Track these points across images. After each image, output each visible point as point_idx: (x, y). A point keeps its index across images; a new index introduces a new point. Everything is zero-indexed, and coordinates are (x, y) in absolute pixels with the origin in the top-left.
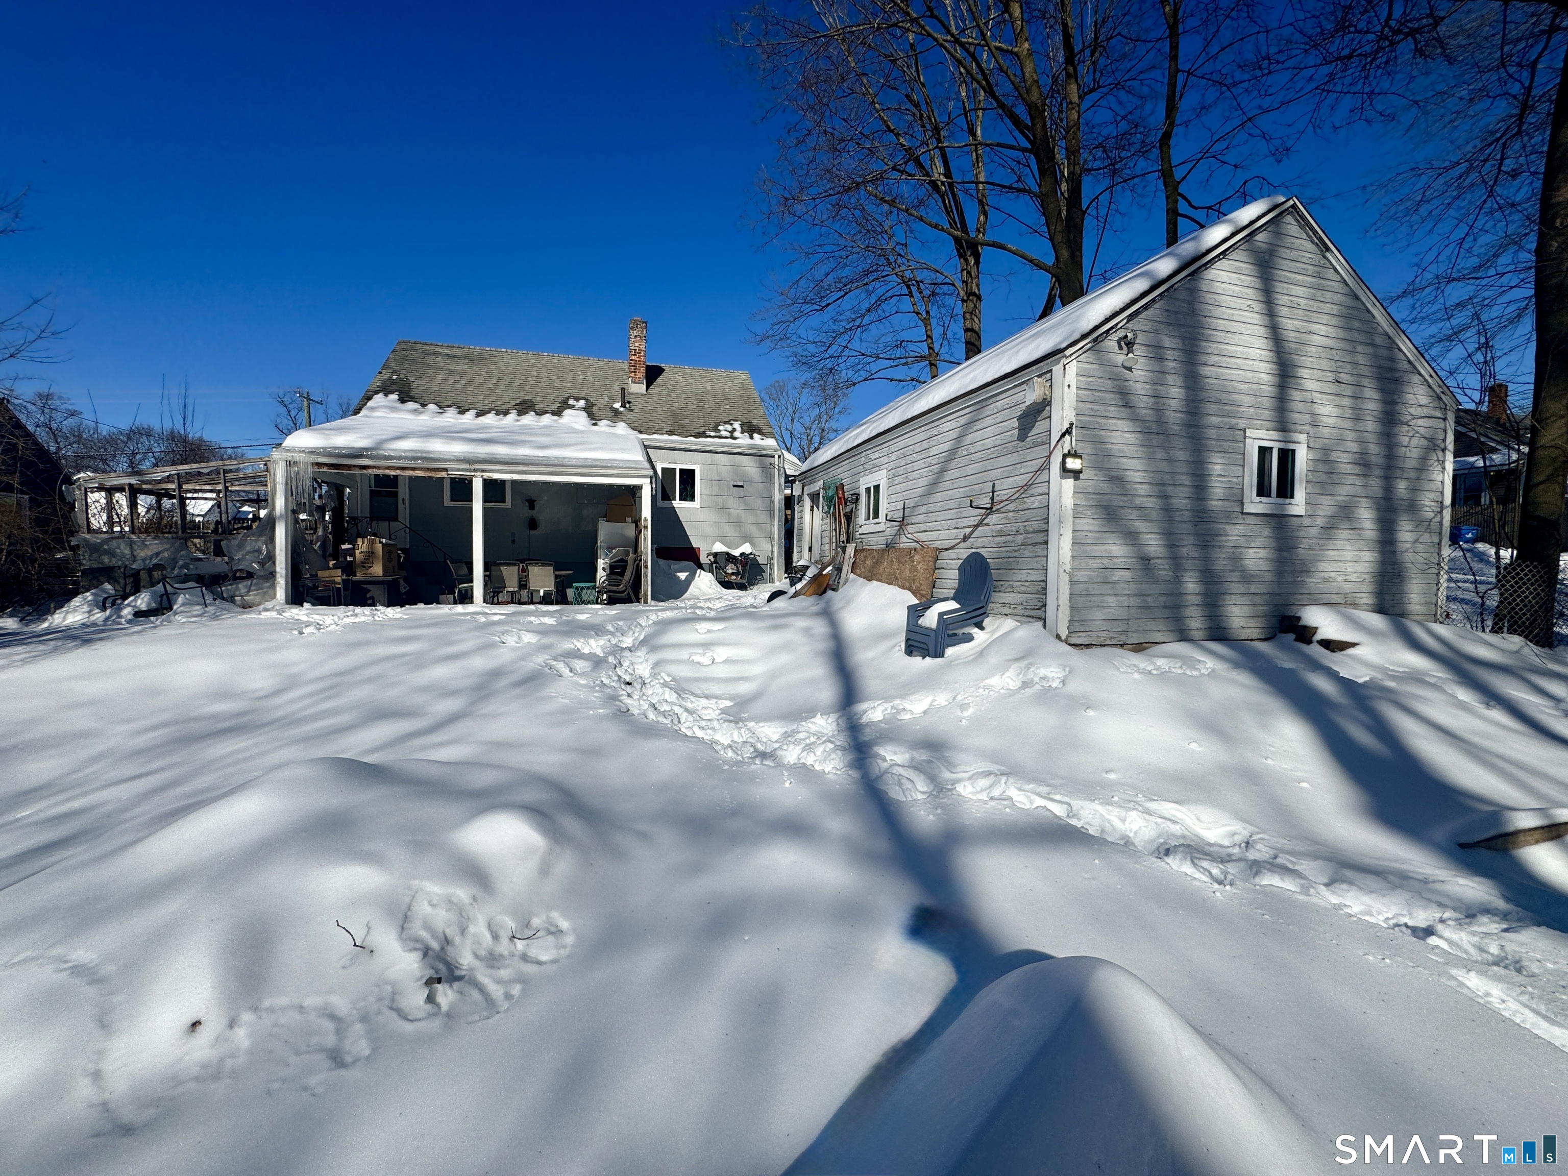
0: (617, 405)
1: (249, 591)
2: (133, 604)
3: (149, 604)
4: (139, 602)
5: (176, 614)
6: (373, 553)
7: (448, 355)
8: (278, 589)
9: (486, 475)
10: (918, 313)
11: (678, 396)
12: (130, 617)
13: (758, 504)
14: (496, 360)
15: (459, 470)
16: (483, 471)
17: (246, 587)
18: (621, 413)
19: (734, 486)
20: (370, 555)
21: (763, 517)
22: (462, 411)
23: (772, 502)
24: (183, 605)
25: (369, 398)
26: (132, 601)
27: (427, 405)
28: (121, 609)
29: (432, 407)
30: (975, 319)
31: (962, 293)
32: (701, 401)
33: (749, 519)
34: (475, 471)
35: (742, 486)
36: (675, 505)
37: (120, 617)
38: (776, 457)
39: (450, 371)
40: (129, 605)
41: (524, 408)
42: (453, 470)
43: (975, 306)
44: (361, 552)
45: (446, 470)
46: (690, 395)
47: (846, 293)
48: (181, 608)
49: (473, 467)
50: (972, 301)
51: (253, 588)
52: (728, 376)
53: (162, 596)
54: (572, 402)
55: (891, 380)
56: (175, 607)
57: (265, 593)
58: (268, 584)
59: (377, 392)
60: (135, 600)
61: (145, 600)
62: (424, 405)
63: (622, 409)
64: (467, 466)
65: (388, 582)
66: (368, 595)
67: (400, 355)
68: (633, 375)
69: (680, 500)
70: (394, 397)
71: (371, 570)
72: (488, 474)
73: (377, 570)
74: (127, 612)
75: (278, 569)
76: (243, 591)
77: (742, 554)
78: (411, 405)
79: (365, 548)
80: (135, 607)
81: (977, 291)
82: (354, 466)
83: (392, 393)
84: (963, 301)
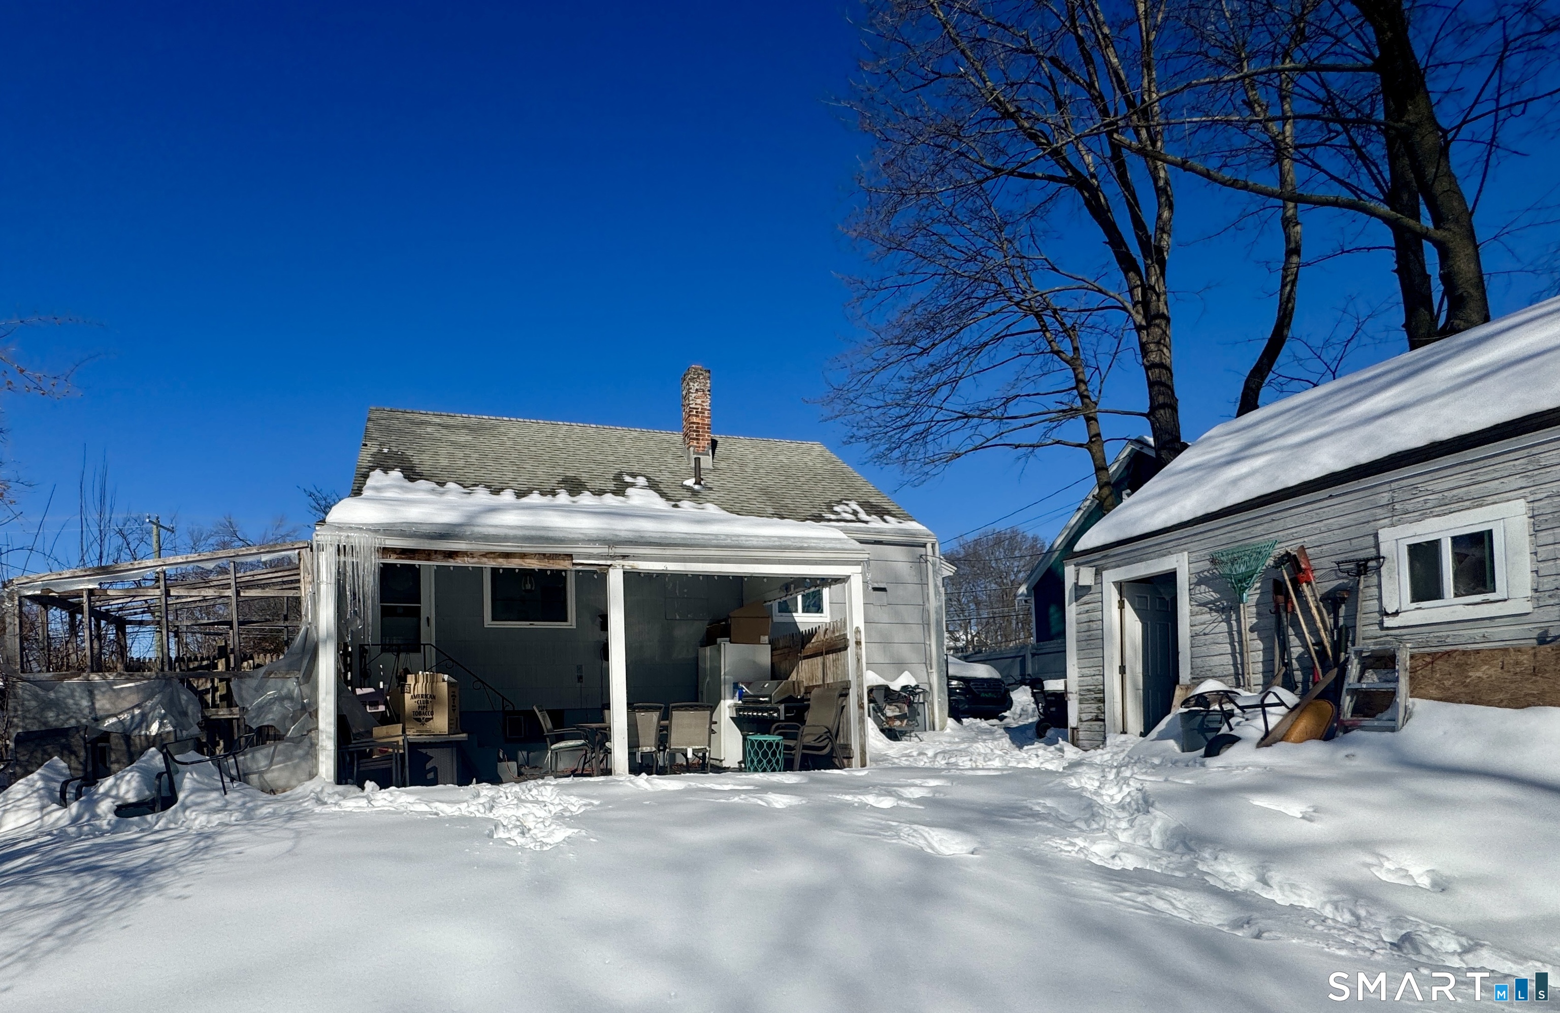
0: (690, 482)
1: (271, 763)
2: (114, 793)
3: (139, 792)
4: (123, 788)
5: (185, 808)
6: (433, 697)
7: (439, 425)
8: (322, 758)
9: (629, 564)
10: (1058, 353)
11: (756, 470)
12: (112, 817)
13: (911, 615)
14: (502, 430)
15: (590, 556)
16: (624, 557)
17: (266, 756)
18: (698, 492)
19: (875, 589)
20: (429, 701)
21: (917, 633)
22: (497, 492)
23: (925, 611)
24: (193, 791)
25: (366, 476)
26: (111, 789)
27: (444, 484)
28: (96, 802)
29: (451, 485)
30: (1165, 350)
31: (1139, 319)
32: (788, 477)
33: (899, 635)
34: (613, 557)
35: (884, 590)
36: (797, 620)
37: (95, 816)
38: (929, 546)
39: (453, 443)
40: (106, 795)
41: (575, 487)
42: (580, 556)
43: (1164, 332)
44: (414, 697)
45: (570, 556)
46: (769, 470)
47: (961, 329)
48: (192, 798)
49: (612, 551)
50: (1158, 326)
51: (276, 759)
52: (798, 448)
53: (159, 776)
54: (628, 479)
55: (1017, 447)
56: (181, 796)
57: (296, 767)
58: (300, 752)
59: (372, 469)
60: (116, 785)
61: (134, 784)
62: (442, 484)
63: (697, 487)
64: (604, 550)
65: (458, 743)
66: (429, 766)
67: (380, 425)
68: (695, 443)
69: (803, 612)
70: (396, 474)
71: (430, 725)
72: (631, 563)
73: (440, 722)
74: (105, 807)
75: (322, 725)
76: (263, 763)
77: (905, 688)
78: (422, 484)
79: (420, 689)
80: (117, 797)
81: (1166, 312)
82: (436, 552)
83: (393, 469)
84: (1139, 328)
